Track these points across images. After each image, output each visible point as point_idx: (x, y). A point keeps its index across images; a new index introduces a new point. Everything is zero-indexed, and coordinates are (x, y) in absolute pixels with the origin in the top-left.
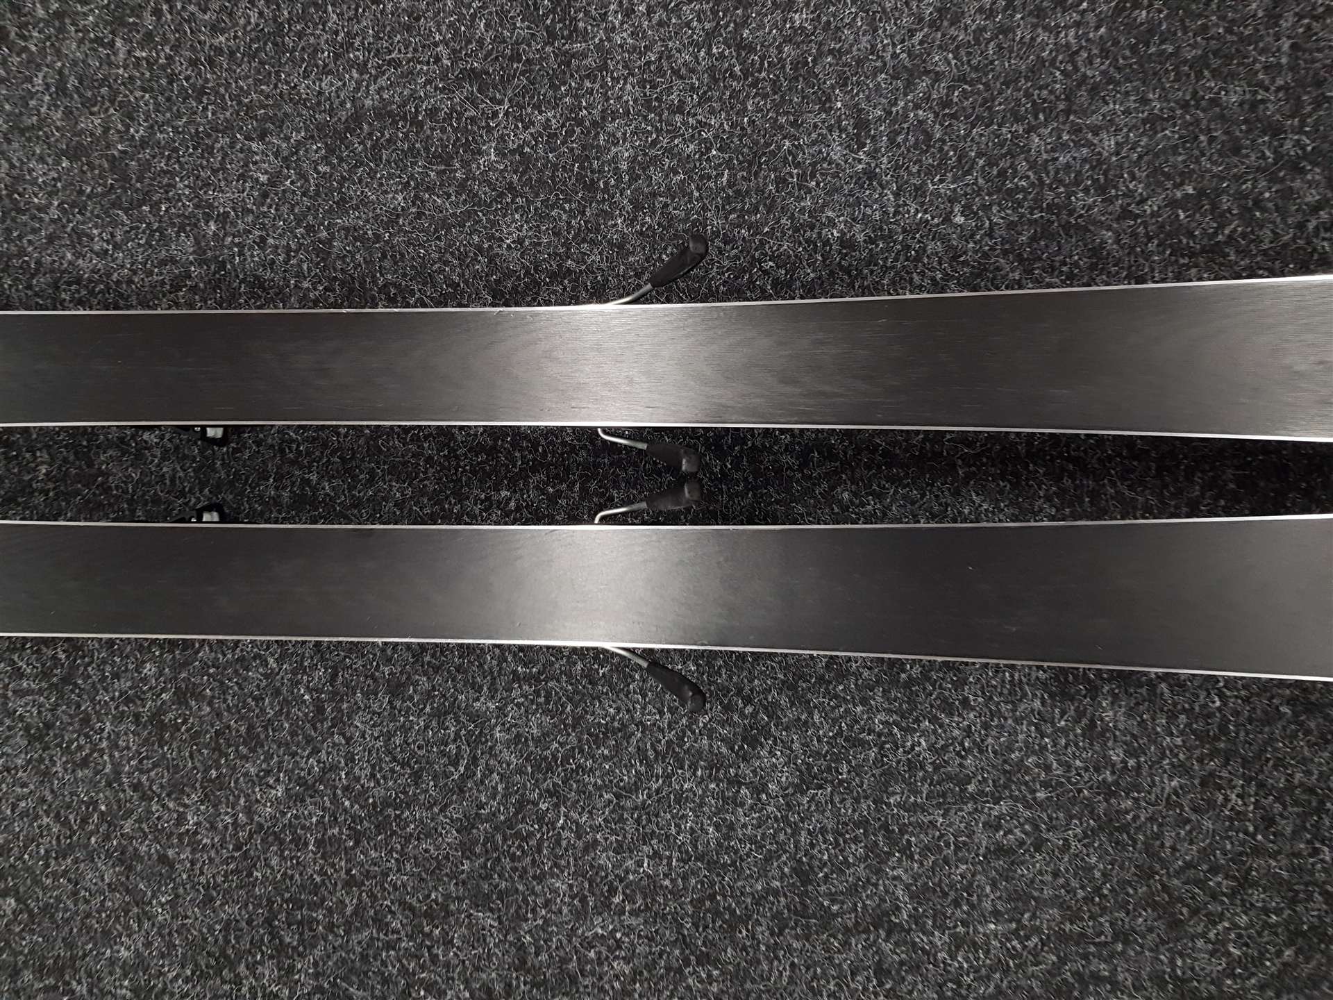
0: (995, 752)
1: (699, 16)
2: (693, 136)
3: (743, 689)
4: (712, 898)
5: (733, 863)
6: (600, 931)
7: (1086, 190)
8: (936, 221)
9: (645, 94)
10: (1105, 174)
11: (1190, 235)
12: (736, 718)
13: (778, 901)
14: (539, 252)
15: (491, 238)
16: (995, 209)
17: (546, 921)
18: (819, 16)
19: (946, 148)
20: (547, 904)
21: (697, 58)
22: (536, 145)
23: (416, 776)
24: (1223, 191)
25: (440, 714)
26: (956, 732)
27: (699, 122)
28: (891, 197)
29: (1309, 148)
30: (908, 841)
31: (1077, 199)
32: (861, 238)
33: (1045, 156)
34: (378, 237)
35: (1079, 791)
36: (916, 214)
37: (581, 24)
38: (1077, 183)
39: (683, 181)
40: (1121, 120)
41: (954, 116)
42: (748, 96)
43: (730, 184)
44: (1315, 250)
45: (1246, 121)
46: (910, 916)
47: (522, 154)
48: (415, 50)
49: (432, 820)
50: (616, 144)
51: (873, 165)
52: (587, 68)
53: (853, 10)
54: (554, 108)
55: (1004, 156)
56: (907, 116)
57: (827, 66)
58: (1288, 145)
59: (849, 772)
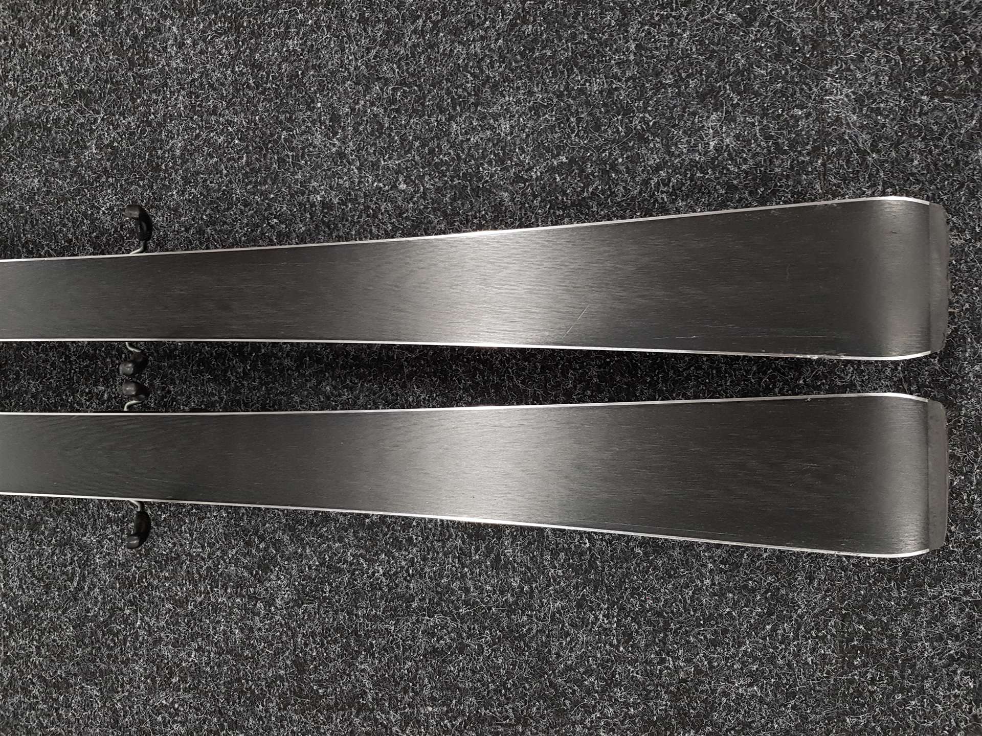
0: (430, 578)
1: (226, 46)
2: (223, 130)
3: (258, 530)
4: (239, 680)
5: (253, 656)
6: (164, 702)
7: (490, 163)
8: (387, 188)
9: (191, 101)
10: (503, 149)
11: (564, 193)
12: (254, 551)
13: (283, 685)
14: (123, 215)
15: (93, 206)
16: (427, 178)
17: (130, 693)
18: (305, 42)
19: (393, 134)
20: (130, 681)
21: (225, 75)
22: (122, 141)
23: (47, 587)
24: (588, 159)
25: (61, 544)
26: (403, 563)
27: (227, 120)
28: (356, 171)
29: (651, 124)
30: (371, 644)
31: (484, 169)
32: (336, 201)
33: (460, 138)
34: (22, 209)
35: (490, 609)
36: (373, 184)
37: (151, 55)
38: (484, 157)
39: (216, 163)
40: (515, 108)
41: (398, 111)
42: (258, 102)
43: (248, 164)
44: (656, 200)
45: (605, 105)
46: (373, 699)
47: (112, 147)
48: (46, 79)
49: (58, 619)
50: (172, 138)
51: (343, 148)
52: (153, 86)
53: (328, 36)
54: (133, 114)
55: (432, 139)
56: (366, 112)
57: (311, 77)
58: (636, 121)
59: (330, 591)
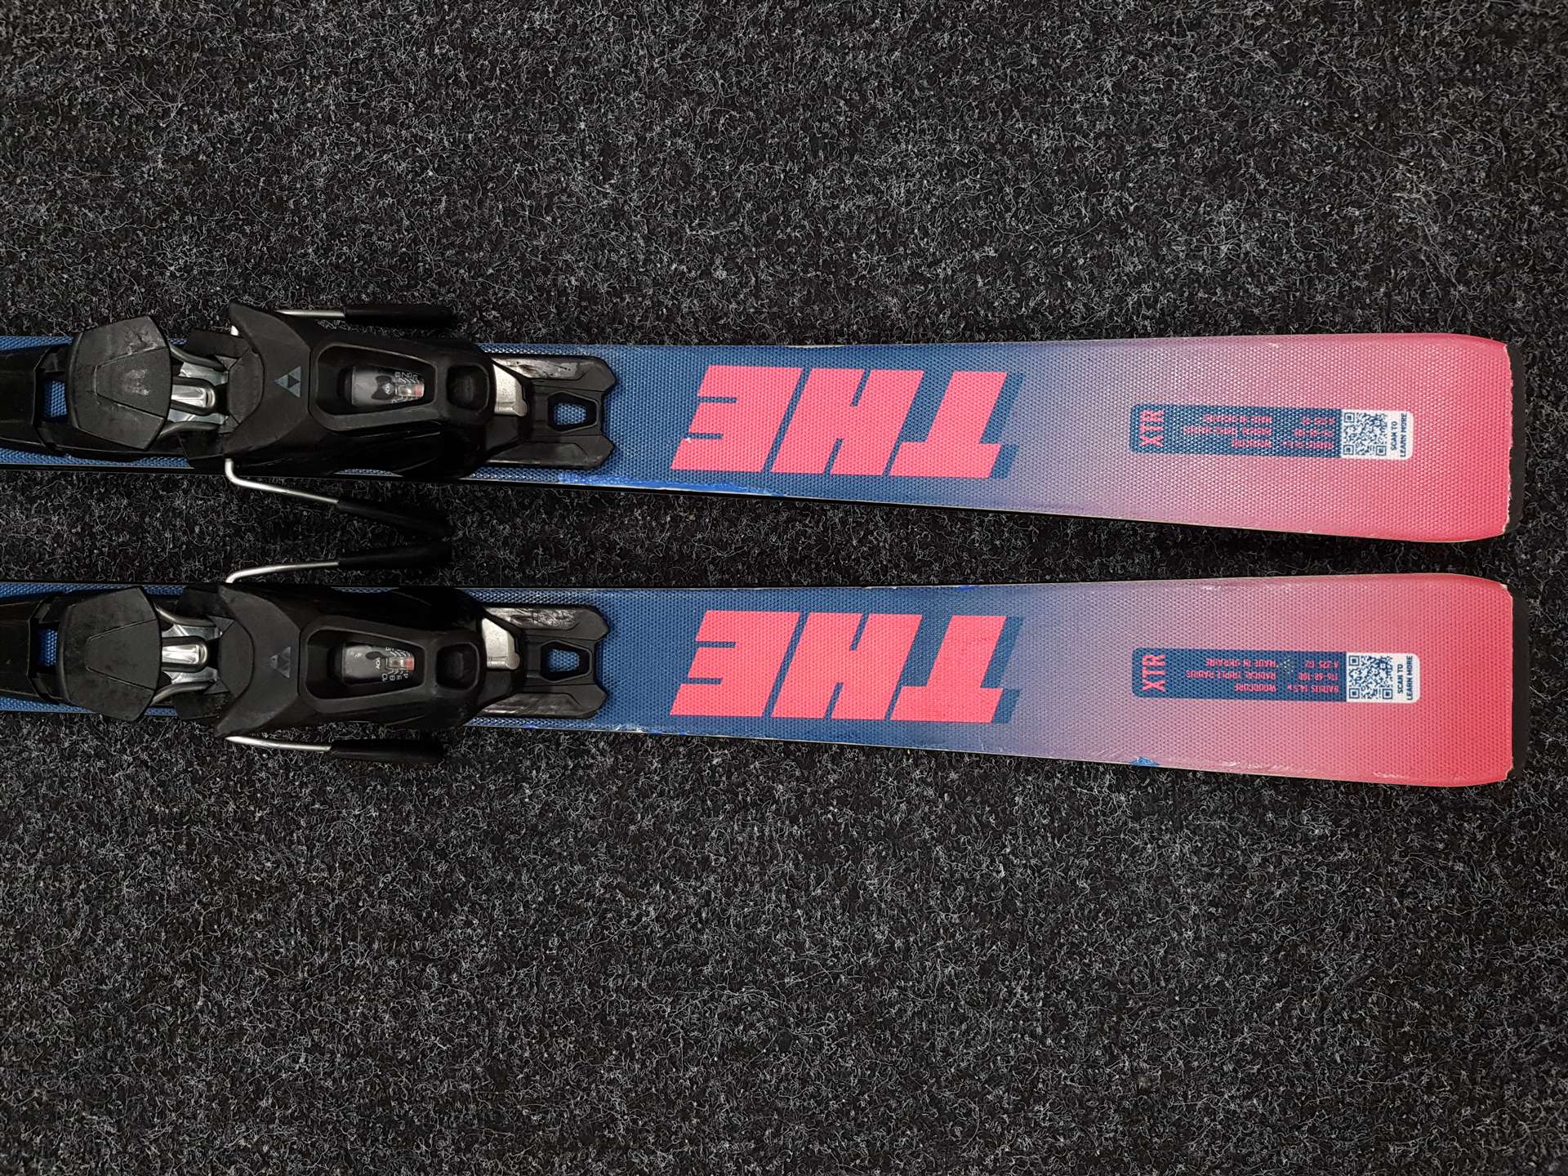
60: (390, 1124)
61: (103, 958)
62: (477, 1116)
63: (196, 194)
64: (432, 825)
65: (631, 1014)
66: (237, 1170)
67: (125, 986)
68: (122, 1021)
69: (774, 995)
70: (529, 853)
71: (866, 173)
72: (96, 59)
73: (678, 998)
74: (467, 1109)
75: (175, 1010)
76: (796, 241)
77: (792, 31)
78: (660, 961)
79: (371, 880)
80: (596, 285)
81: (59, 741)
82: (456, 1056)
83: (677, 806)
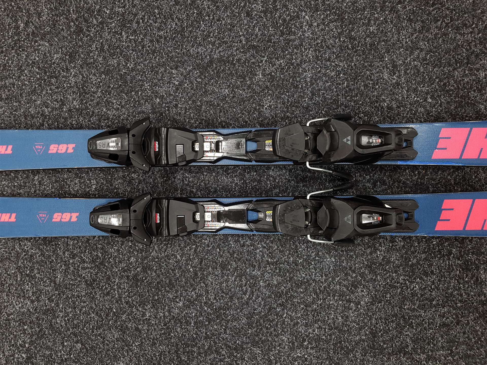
60: (342, 348)
61: (255, 303)
62: (368, 346)
63: (272, 84)
64: (350, 263)
65: (412, 316)
66: (298, 363)
67: (262, 311)
68: (262, 321)
69: (454, 309)
70: (379, 271)
71: (472, 70)
72: (240, 46)
73: (425, 311)
74: (364, 344)
75: (277, 317)
76: (452, 90)
77: (448, 30)
78: (420, 301)
79: (333, 279)
80: (392, 105)
81: (239, 241)
82: (360, 329)
83: (423, 256)
